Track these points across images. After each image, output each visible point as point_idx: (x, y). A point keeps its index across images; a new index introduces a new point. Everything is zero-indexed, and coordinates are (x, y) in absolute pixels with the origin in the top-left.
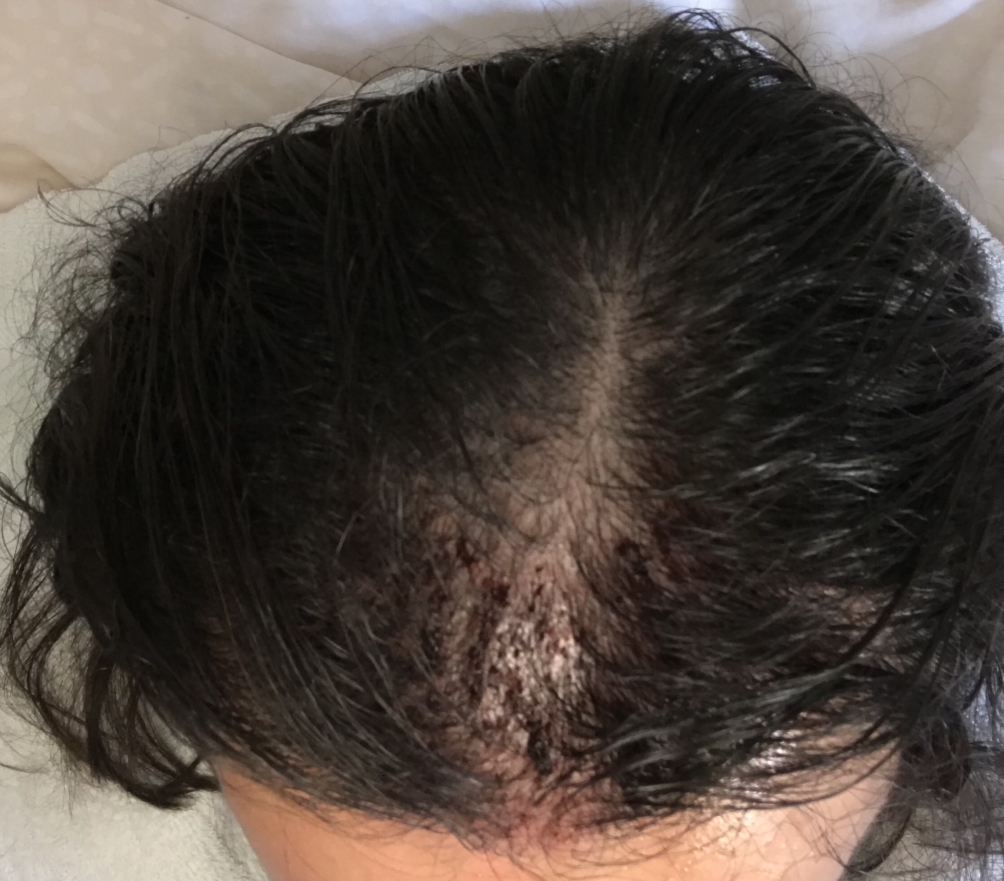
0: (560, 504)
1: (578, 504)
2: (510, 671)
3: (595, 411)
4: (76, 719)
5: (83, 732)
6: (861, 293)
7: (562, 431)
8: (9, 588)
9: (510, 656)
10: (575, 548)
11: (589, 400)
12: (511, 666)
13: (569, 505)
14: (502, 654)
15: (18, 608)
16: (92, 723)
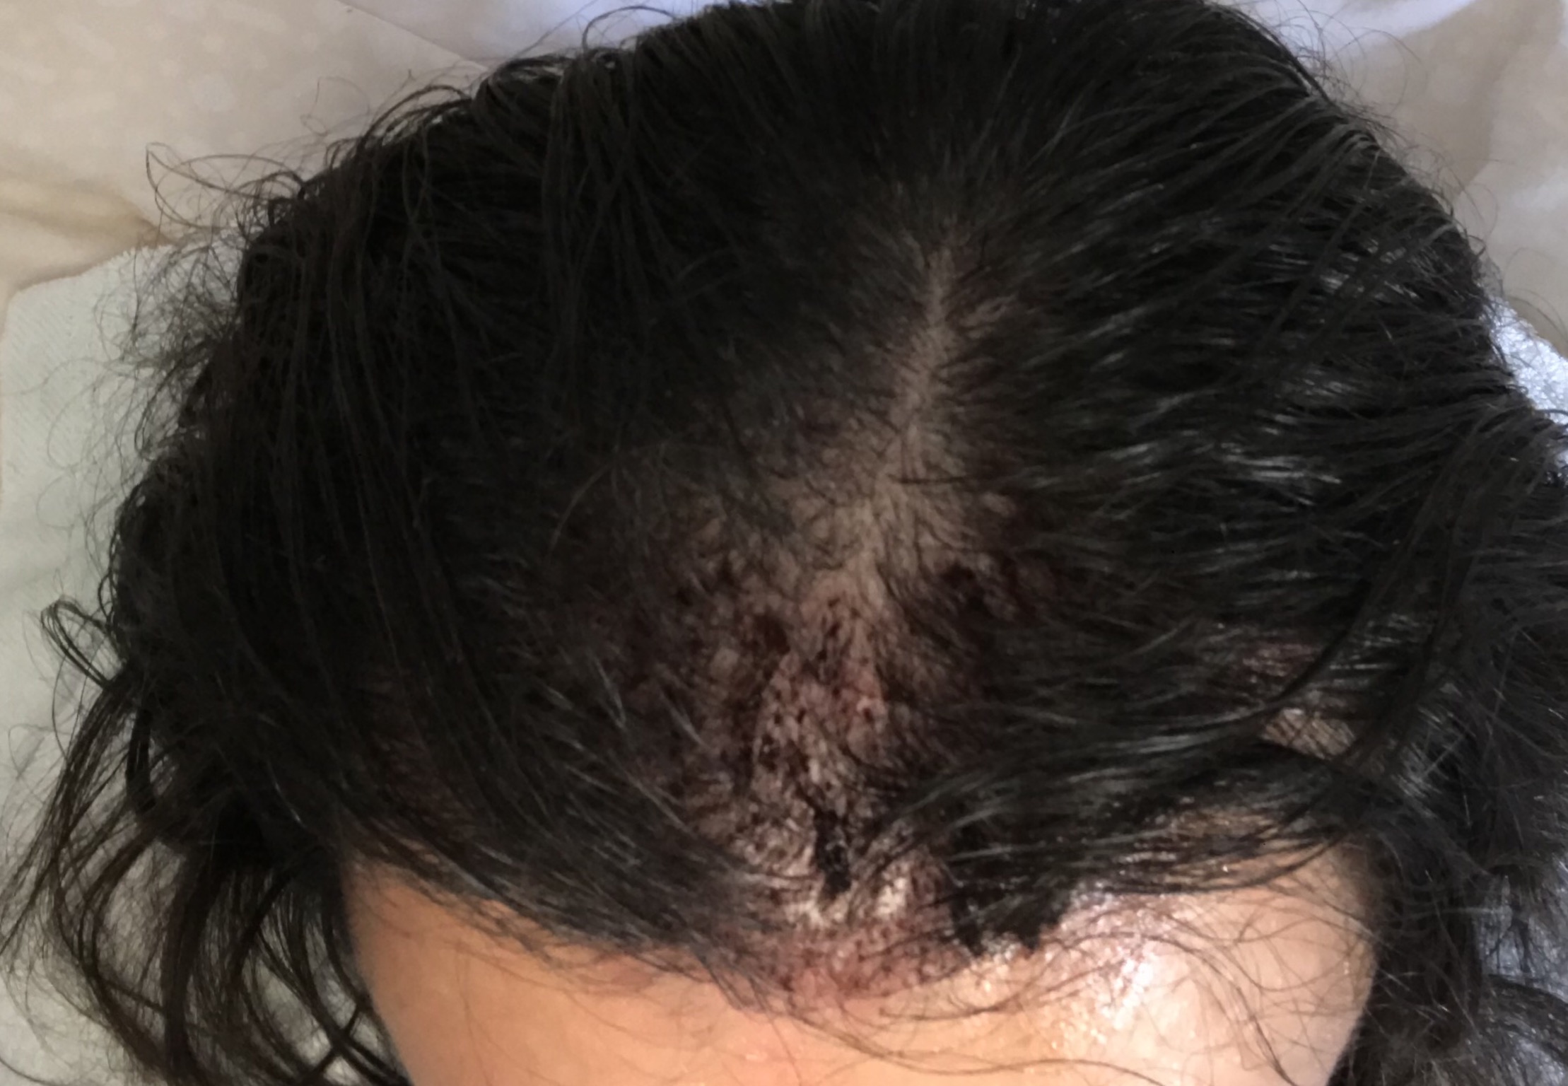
0: (865, 514)
1: (889, 515)
2: (791, 743)
3: (913, 398)
4: (148, 1003)
5: (157, 1025)
6: (1286, 260)
7: (867, 417)
8: (58, 794)
9: (791, 723)
10: (884, 570)
11: (905, 382)
12: (795, 737)
13: (877, 515)
14: (778, 720)
15: (70, 824)
16: (173, 1009)
